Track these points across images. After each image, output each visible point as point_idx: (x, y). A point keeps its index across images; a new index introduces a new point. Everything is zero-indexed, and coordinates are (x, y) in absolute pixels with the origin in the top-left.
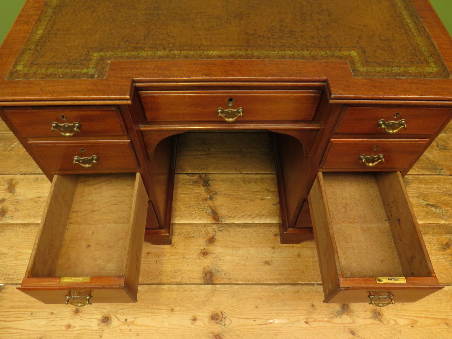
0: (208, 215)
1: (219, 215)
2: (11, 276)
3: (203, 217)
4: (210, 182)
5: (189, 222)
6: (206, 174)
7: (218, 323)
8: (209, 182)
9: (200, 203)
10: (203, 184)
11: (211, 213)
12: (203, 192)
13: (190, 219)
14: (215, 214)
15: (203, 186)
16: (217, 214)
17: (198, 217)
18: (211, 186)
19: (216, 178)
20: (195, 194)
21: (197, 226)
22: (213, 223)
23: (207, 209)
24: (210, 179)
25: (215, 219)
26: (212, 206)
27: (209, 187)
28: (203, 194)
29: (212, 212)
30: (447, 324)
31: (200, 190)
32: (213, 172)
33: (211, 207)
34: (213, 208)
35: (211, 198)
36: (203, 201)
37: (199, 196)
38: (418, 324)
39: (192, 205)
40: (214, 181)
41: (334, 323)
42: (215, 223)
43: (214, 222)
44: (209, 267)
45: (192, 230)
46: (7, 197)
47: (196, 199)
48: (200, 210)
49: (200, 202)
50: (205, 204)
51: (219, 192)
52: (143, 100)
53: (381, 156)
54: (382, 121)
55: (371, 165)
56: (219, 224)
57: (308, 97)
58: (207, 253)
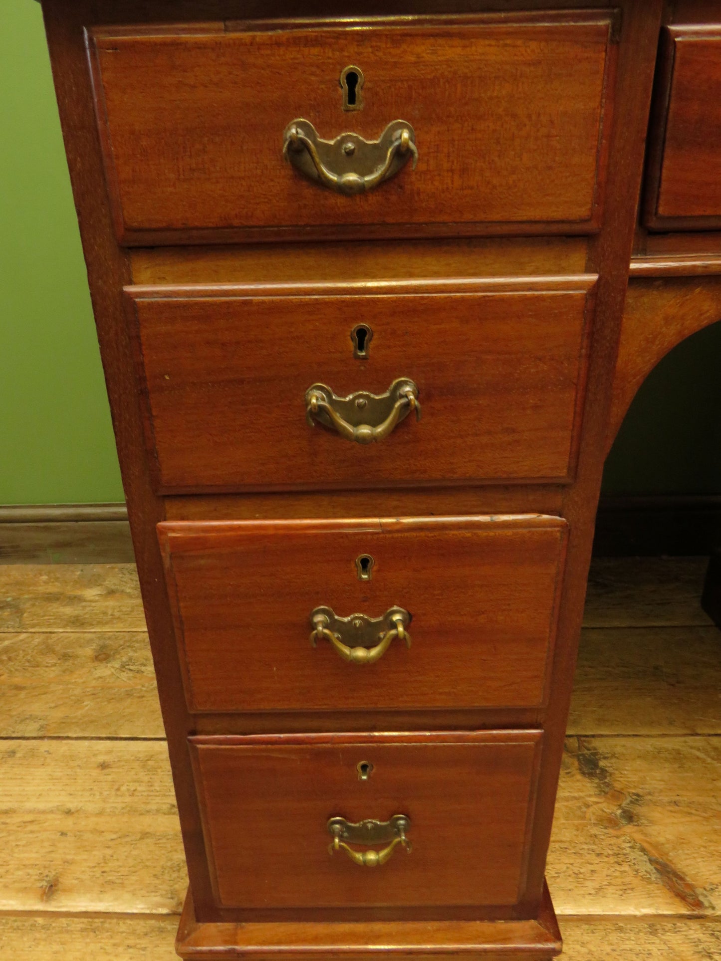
0: (648, 881)
1: (688, 880)
3: (632, 889)
4: (605, 761)
5: (583, 911)
6: (579, 736)
8: (602, 763)
9: (596, 836)
10: (580, 769)
11: (654, 876)
12: (590, 796)
13: (583, 896)
14: (674, 879)
15: (583, 773)
16: (682, 879)
17: (611, 890)
18: (611, 775)
19: (618, 750)
20: (566, 804)
21: (620, 929)
22: (682, 917)
23: (631, 858)
24: (600, 751)
25: (682, 896)
26: (645, 845)
27: (605, 777)
28: (598, 803)
29: (656, 869)
31: (580, 790)
32: (602, 733)
33: (643, 850)
34: (655, 854)
35: (630, 817)
36: (606, 828)
37: (584, 809)
39: (570, 842)
40: (613, 760)
42: (690, 917)
43: (684, 911)
45: (608, 949)
47: (576, 822)
48: (606, 859)
49: (595, 831)
50: (617, 837)
51: (649, 794)
52: (679, 75)
56: (709, 921)
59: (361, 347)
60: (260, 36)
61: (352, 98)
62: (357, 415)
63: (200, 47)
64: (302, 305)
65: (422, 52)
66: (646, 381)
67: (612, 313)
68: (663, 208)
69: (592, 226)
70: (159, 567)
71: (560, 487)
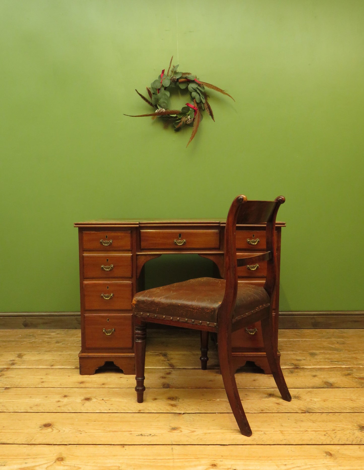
0: (166, 366)
1: (174, 365)
2: (17, 385)
4: (168, 355)
6: (165, 353)
7: (173, 400)
11: (169, 365)
15: (162, 356)
17: (159, 366)
19: (172, 353)
20: (157, 359)
23: (165, 364)
27: (167, 357)
28: (162, 359)
30: (351, 400)
34: (170, 363)
35: (168, 360)
37: (160, 359)
38: (329, 400)
40: (170, 355)
44: (166, 382)
46: (16, 359)
47: (158, 361)
49: (160, 361)
50: (164, 362)
51: (175, 358)
52: (142, 235)
53: (257, 265)
54: (249, 239)
55: (253, 269)
56: (174, 368)
57: (214, 233)
58: (165, 378)
59: (107, 261)
60: (98, 232)
61: (107, 238)
62: (106, 268)
63: (93, 233)
64: (101, 257)
65: (113, 234)
66: (144, 266)
67: (134, 258)
68: (142, 247)
69: (131, 249)
70: (83, 288)
71: (131, 278)
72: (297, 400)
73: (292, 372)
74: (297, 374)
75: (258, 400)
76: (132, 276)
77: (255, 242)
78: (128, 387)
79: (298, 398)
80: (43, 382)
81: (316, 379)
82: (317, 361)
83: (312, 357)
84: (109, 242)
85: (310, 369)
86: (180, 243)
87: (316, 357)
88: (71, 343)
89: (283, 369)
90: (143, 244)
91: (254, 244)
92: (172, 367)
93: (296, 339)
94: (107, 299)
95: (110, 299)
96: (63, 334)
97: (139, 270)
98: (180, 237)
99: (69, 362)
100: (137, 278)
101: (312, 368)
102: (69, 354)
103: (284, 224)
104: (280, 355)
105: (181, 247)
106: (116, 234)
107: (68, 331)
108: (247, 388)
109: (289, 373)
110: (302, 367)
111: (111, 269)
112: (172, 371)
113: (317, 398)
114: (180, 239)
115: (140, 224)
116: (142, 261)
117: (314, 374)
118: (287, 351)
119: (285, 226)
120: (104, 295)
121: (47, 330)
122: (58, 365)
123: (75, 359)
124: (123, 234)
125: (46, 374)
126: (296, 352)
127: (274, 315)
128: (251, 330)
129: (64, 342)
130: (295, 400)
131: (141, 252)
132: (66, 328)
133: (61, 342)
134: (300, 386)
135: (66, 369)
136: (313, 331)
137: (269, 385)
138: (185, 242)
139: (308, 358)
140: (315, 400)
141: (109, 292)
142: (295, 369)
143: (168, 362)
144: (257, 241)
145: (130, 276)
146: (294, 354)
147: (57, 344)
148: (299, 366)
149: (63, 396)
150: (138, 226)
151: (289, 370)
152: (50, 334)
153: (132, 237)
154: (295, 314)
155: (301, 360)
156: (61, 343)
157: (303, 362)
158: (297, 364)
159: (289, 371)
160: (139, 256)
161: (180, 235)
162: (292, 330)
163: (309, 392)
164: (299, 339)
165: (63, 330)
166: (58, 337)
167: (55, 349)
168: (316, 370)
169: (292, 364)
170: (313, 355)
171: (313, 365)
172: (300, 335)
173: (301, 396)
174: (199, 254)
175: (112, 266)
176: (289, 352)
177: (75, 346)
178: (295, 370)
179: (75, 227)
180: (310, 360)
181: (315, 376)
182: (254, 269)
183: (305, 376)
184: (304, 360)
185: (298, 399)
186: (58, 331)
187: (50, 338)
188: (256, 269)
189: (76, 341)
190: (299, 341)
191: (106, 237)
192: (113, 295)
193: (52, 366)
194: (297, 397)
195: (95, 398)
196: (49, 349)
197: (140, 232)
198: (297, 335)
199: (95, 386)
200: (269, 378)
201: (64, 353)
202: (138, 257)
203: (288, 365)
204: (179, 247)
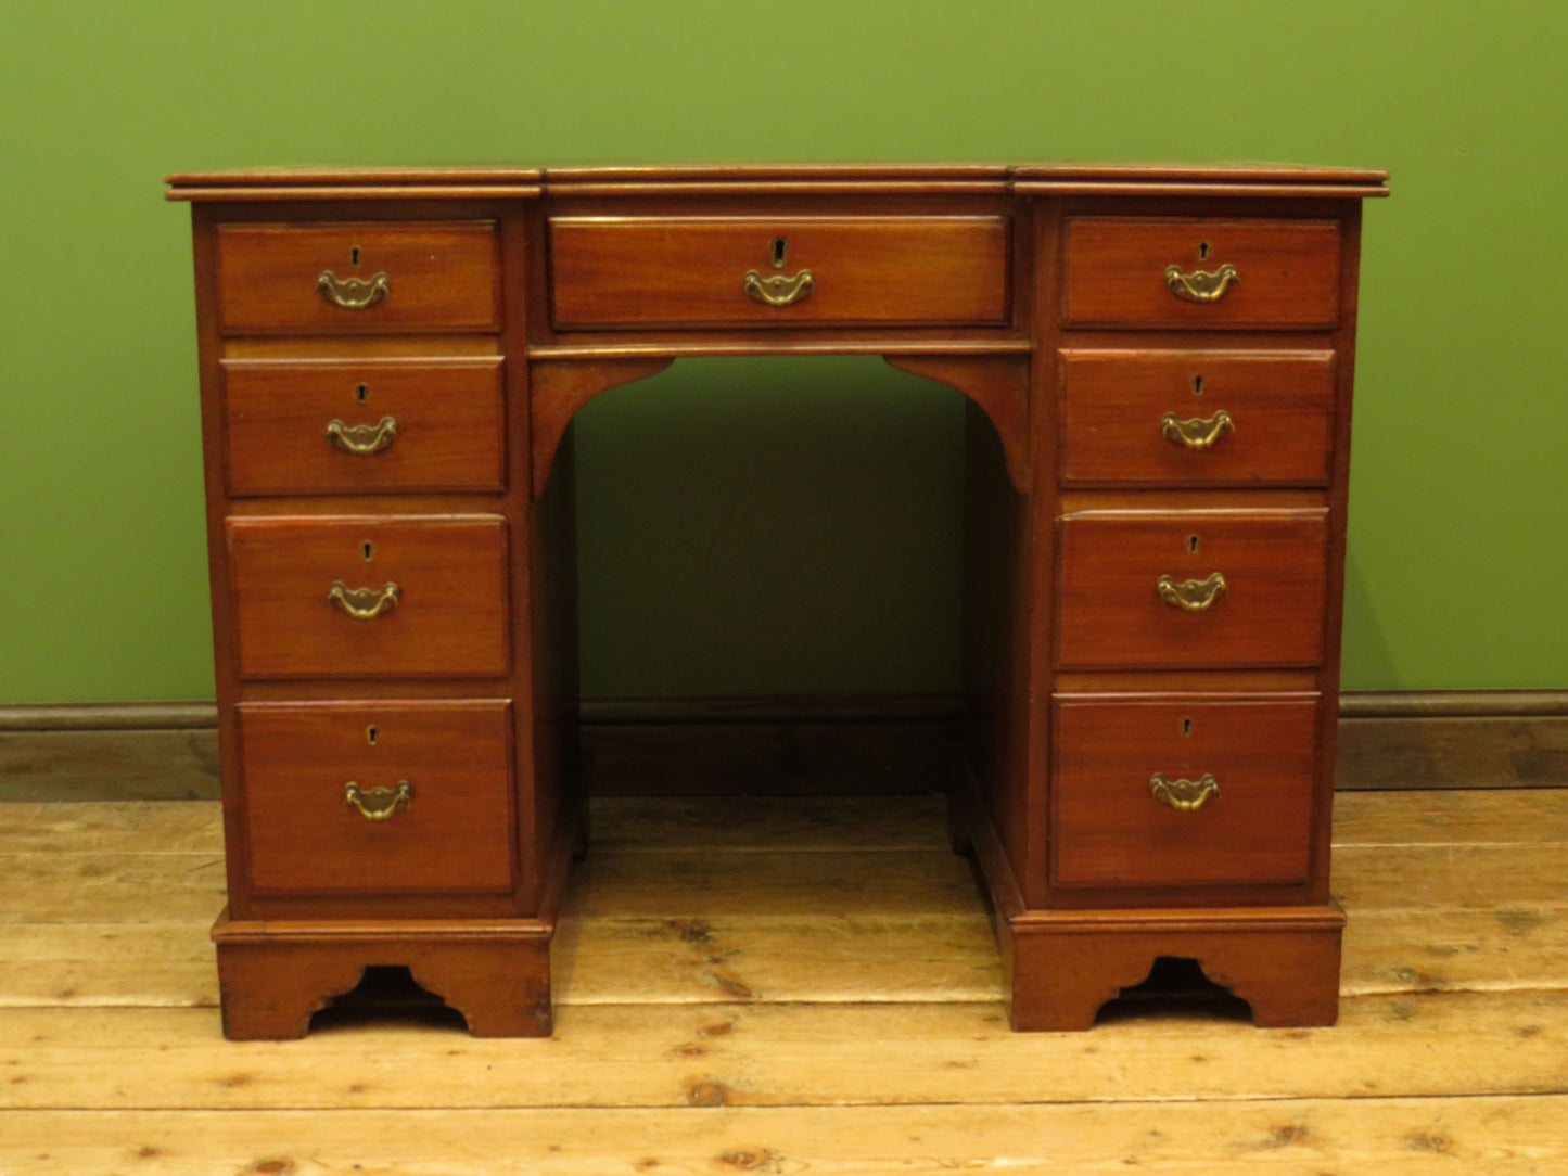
0: (707, 987)
1: (749, 987)
4: (714, 932)
6: (695, 920)
7: (752, 1169)
8: (710, 933)
9: (669, 970)
10: (681, 937)
11: (717, 985)
12: (681, 951)
14: (734, 986)
15: (683, 939)
16: (741, 985)
18: (716, 939)
21: (658, 1008)
22: (724, 1002)
23: (699, 978)
24: (714, 928)
26: (720, 973)
27: (707, 942)
28: (685, 955)
29: (720, 982)
31: (671, 948)
32: (724, 918)
33: (716, 975)
34: (727, 976)
35: (716, 961)
36: (685, 966)
37: (668, 958)
39: (637, 973)
40: (727, 932)
41: (1247, 1161)
42: (733, 1002)
43: (729, 1000)
44: (707, 1075)
47: (653, 963)
48: (670, 979)
49: (671, 967)
50: (693, 970)
51: (752, 950)
52: (557, 244)
53: (1222, 417)
54: (1174, 269)
55: (1199, 441)
56: (752, 1003)
57: (975, 233)
58: (699, 1052)
59: (362, 396)
60: (307, 231)
61: (355, 261)
62: (357, 439)
63: (275, 236)
64: (325, 373)
65: (393, 240)
66: (569, 429)
67: (518, 379)
68: (560, 318)
69: (496, 329)
70: (223, 553)
71: (500, 494)
72: (1435, 1155)
73: (1404, 1015)
74: (1432, 1022)
75: (1222, 1159)
76: (506, 480)
77: (1210, 287)
78: (497, 1100)
79: (1442, 1147)
80: (18, 1080)
81: (1537, 1044)
82: (1543, 958)
83: (1515, 935)
84: (369, 287)
85: (1505, 994)
86: (777, 289)
87: (1537, 934)
88: (166, 876)
89: (1353, 997)
90: (566, 299)
91: (1205, 295)
92: (735, 993)
93: (1428, 840)
94: (363, 612)
95: (380, 615)
96: (122, 829)
97: (545, 451)
98: (779, 255)
99: (163, 972)
100: (532, 498)
101: (1512, 992)
102: (159, 935)
103: (1376, 181)
104: (1340, 920)
105: (786, 315)
106: (408, 240)
107: (149, 809)
108: (1158, 1102)
109: (1388, 1021)
110: (1457, 987)
111: (381, 441)
112: (736, 1017)
113: (1540, 1143)
114: (779, 271)
115: (544, 179)
116: (558, 397)
117: (1526, 1019)
118: (1378, 905)
119: (1385, 195)
120: (346, 595)
121: (28, 805)
122: (98, 993)
123: (193, 960)
124: (448, 240)
125: (39, 1039)
126: (1429, 912)
127: (1313, 703)
128: (1182, 783)
129: (130, 870)
130: (1424, 1154)
131: (554, 344)
132: (134, 797)
133: (108, 871)
134: (1447, 1086)
135: (145, 1011)
136: (1522, 799)
137: (1281, 1082)
138: (806, 286)
139: (1494, 942)
140: (1533, 1152)
141: (375, 578)
142: (1422, 997)
143: (716, 968)
144: (1221, 276)
145: (495, 484)
146: (1416, 920)
147: (92, 883)
148: (1441, 981)
149: (134, 1152)
150: (536, 189)
151: (1388, 1003)
152: (46, 827)
153: (500, 255)
154: (1424, 705)
155: (1456, 951)
156: (112, 878)
157: (1463, 961)
158: (1430, 974)
159: (1386, 1008)
160: (547, 370)
161: (780, 245)
162: (1405, 796)
163: (1501, 1113)
164: (1445, 841)
165: (122, 803)
166: (95, 841)
167: (80, 904)
168: (1537, 1004)
169: (1409, 970)
170: (1518, 923)
171: (1522, 976)
172: (1446, 819)
173: (1454, 1133)
174: (889, 357)
175: (390, 426)
176: (1387, 913)
177: (192, 891)
178: (1420, 1005)
179: (171, 198)
180: (1505, 950)
181: (1529, 1032)
182: (1204, 437)
183: (1475, 1032)
184: (1471, 948)
185: (1439, 1151)
186: (96, 811)
187: (47, 848)
188: (1217, 441)
189: (197, 863)
190: (1441, 852)
191: (351, 257)
192: (399, 593)
193: (68, 994)
194: (1434, 1140)
195: (313, 1157)
196: (44, 909)
197: (548, 227)
198: (1429, 822)
199: (314, 1099)
200: (1281, 1047)
201: (131, 925)
202: (538, 373)
203: (1383, 977)
204: (772, 315)
